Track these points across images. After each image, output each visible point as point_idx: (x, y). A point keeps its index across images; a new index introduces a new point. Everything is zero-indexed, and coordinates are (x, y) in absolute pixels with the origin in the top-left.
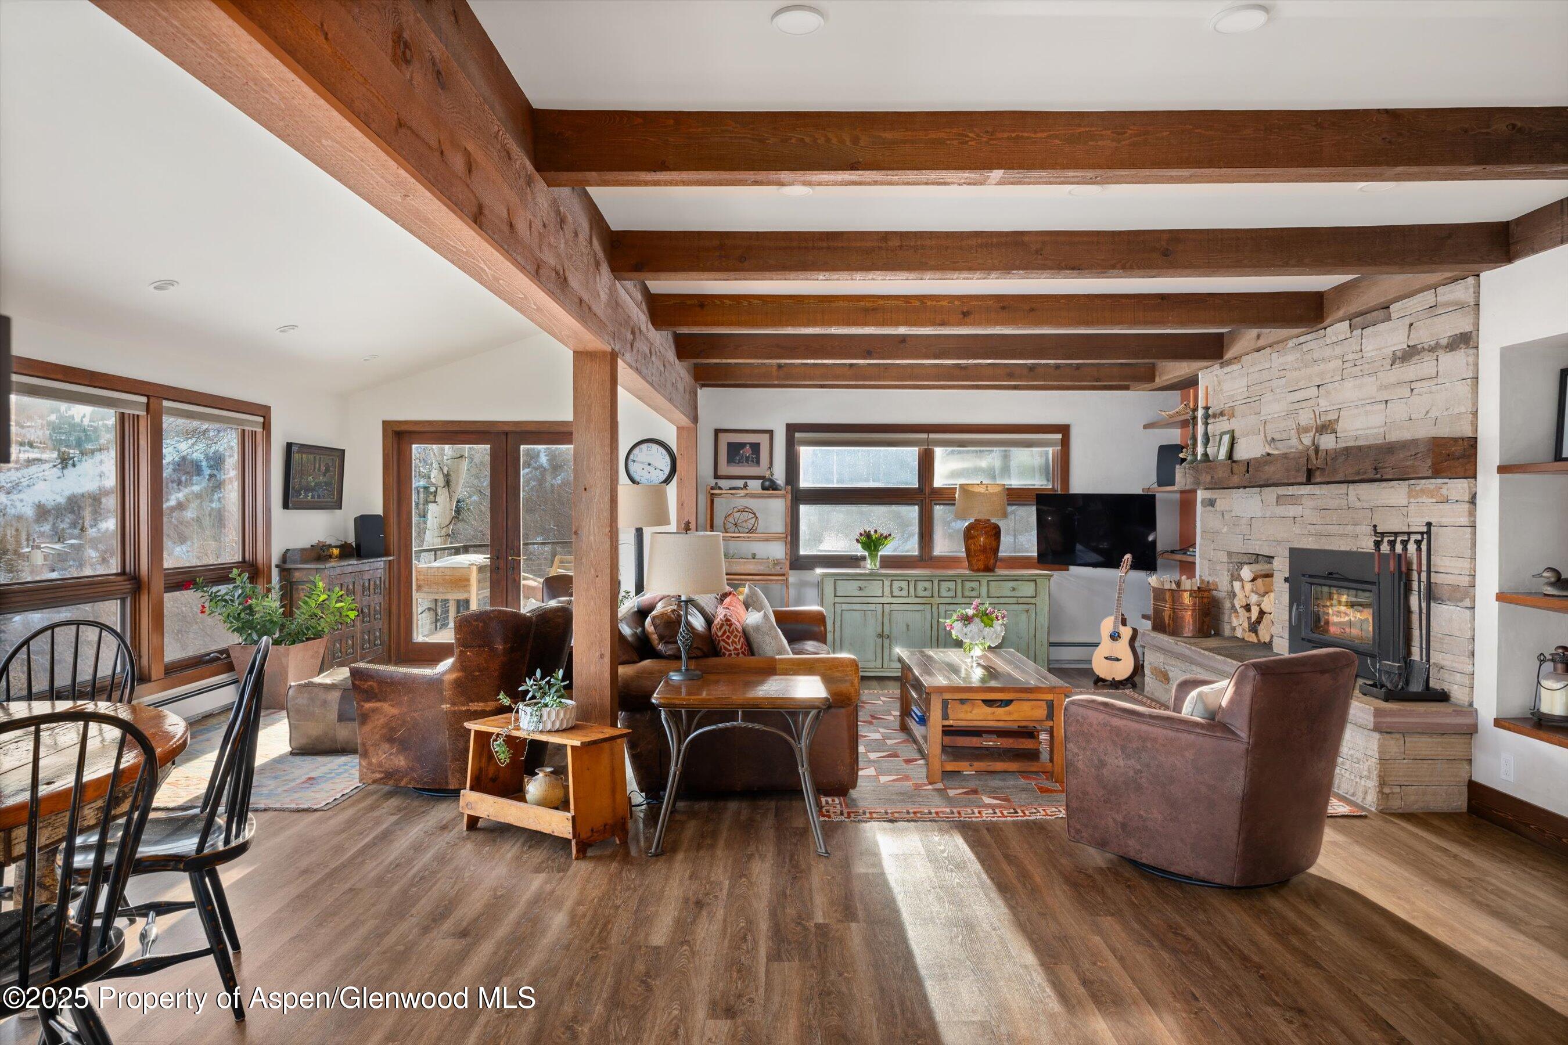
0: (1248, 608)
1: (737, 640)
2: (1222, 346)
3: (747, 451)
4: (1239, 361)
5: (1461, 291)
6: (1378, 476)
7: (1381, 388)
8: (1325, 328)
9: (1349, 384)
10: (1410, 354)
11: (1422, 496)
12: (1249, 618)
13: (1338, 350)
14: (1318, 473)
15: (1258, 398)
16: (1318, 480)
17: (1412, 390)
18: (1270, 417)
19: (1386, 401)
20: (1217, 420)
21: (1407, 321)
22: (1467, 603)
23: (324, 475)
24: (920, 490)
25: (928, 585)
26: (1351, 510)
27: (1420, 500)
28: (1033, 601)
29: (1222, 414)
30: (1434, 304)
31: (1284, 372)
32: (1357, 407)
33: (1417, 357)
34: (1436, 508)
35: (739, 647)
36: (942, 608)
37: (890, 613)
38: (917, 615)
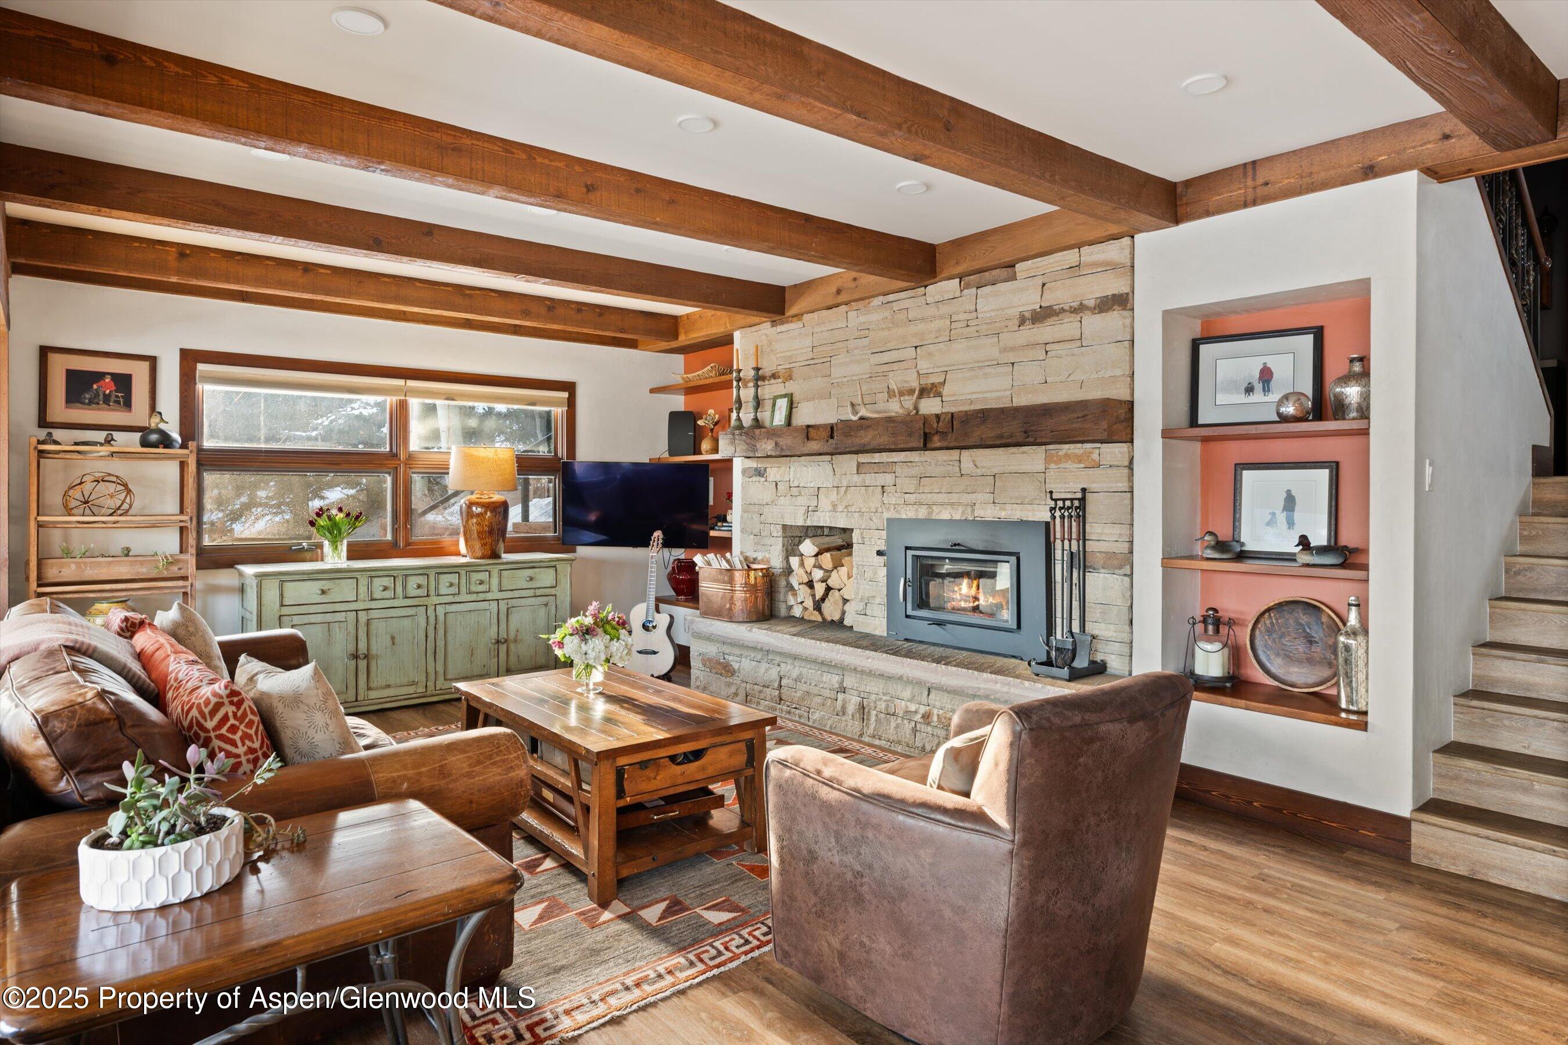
0: (810, 584)
1: (252, 732)
2: (784, 301)
3: (107, 386)
4: (800, 320)
5: (1114, 251)
6: (1031, 440)
7: (1004, 350)
8: (926, 287)
9: (959, 345)
10: (1043, 315)
11: (1066, 462)
12: (813, 596)
13: (944, 309)
14: (936, 438)
15: (829, 359)
16: (938, 444)
17: (1047, 352)
18: (845, 380)
19: (1013, 364)
20: (767, 382)
21: (1039, 281)
22: (1127, 570)
24: (393, 455)
25: (421, 580)
26: (964, 478)
27: (1062, 465)
28: (552, 591)
29: (774, 376)
30: (1078, 264)
31: (867, 331)
32: (972, 369)
33: (1055, 318)
34: (1083, 473)
35: (257, 745)
36: (441, 610)
37: (368, 623)
38: (406, 622)
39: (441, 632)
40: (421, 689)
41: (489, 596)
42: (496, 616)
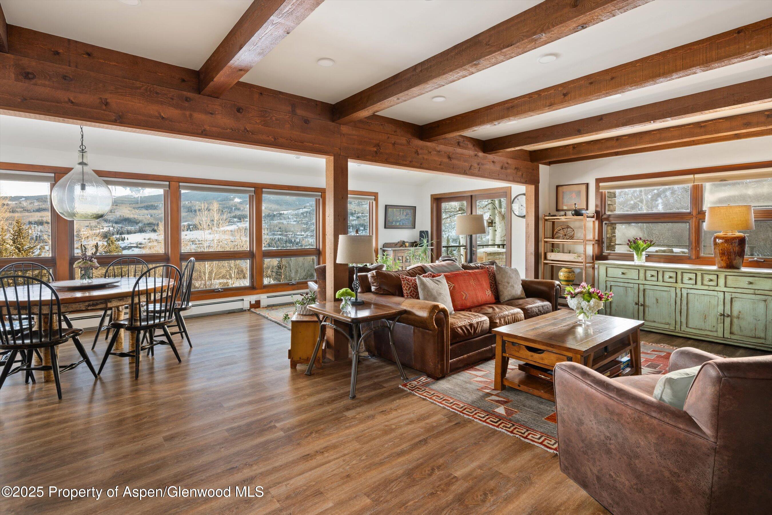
23: (406, 216)
24: (692, 213)
25: (673, 275)
36: (684, 292)
37: (644, 290)
38: (664, 294)
39: (684, 302)
40: (672, 328)
41: (717, 289)
42: (722, 301)
